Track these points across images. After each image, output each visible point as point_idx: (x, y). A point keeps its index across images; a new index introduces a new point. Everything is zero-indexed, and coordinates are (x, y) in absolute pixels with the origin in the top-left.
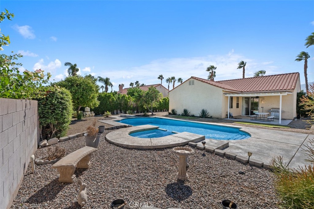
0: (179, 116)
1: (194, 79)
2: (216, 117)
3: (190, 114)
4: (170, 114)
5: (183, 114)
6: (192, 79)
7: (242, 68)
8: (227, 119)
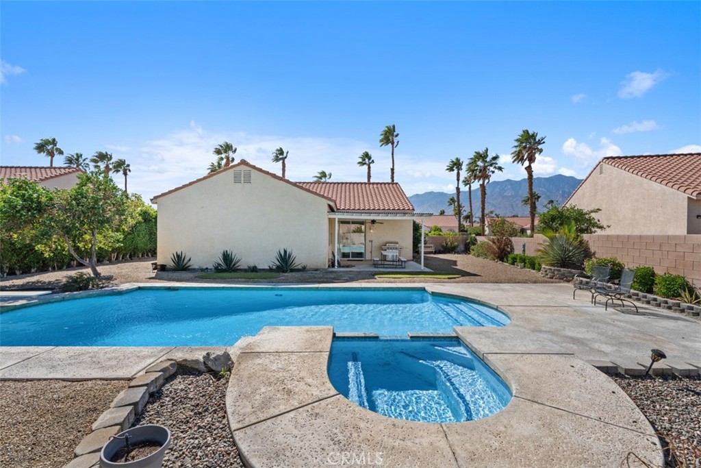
0: (203, 274)
1: (250, 169)
2: (312, 267)
3: (243, 264)
4: (163, 268)
5: (219, 265)
6: (243, 167)
7: (281, 161)
8: (333, 269)
